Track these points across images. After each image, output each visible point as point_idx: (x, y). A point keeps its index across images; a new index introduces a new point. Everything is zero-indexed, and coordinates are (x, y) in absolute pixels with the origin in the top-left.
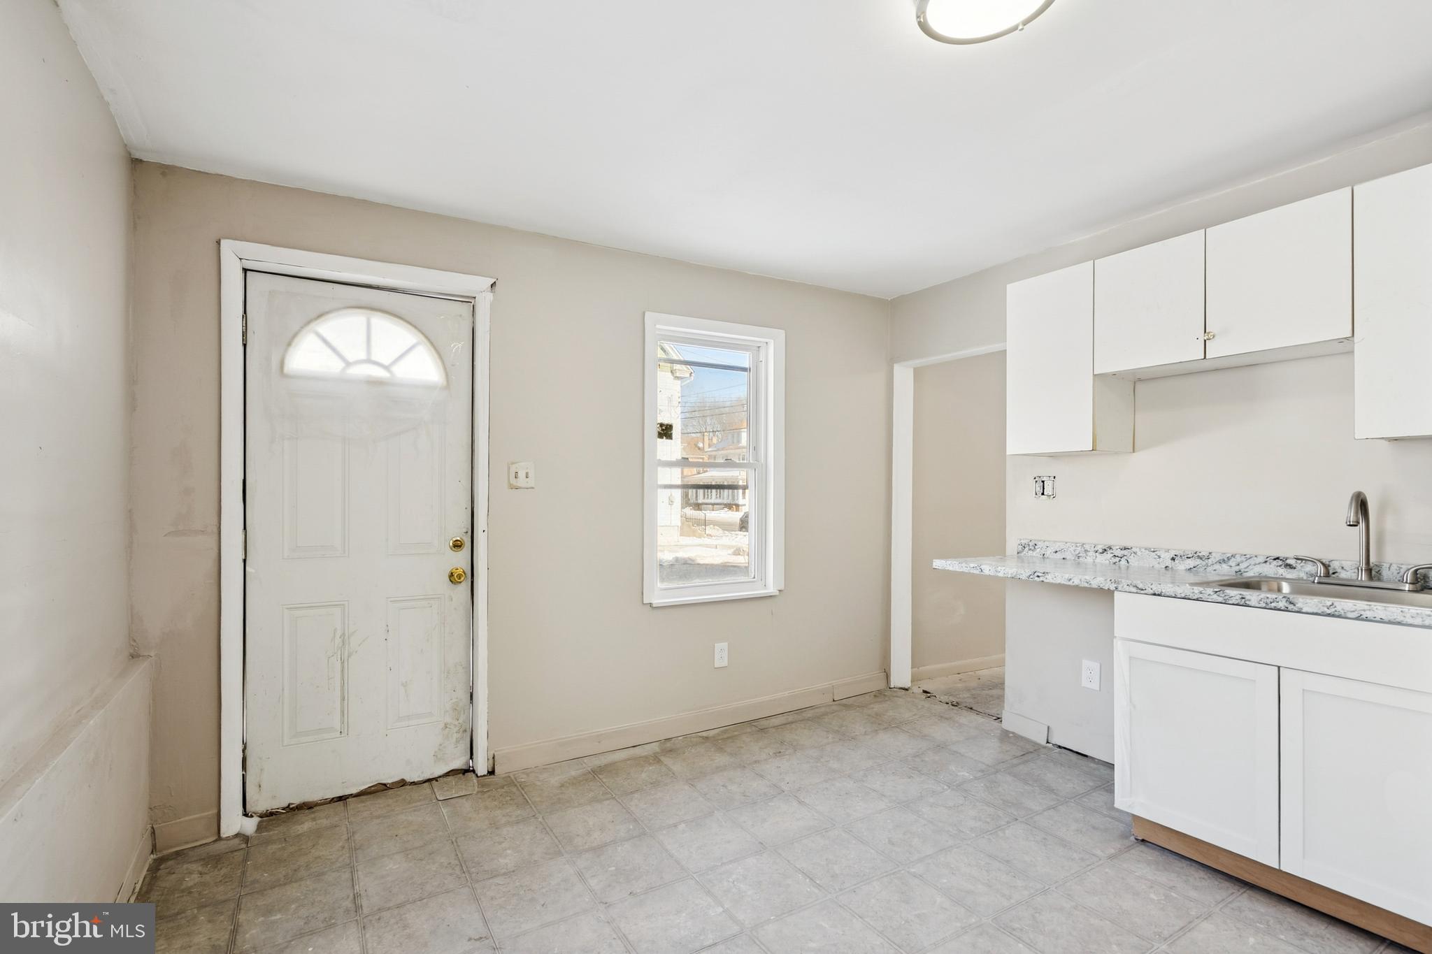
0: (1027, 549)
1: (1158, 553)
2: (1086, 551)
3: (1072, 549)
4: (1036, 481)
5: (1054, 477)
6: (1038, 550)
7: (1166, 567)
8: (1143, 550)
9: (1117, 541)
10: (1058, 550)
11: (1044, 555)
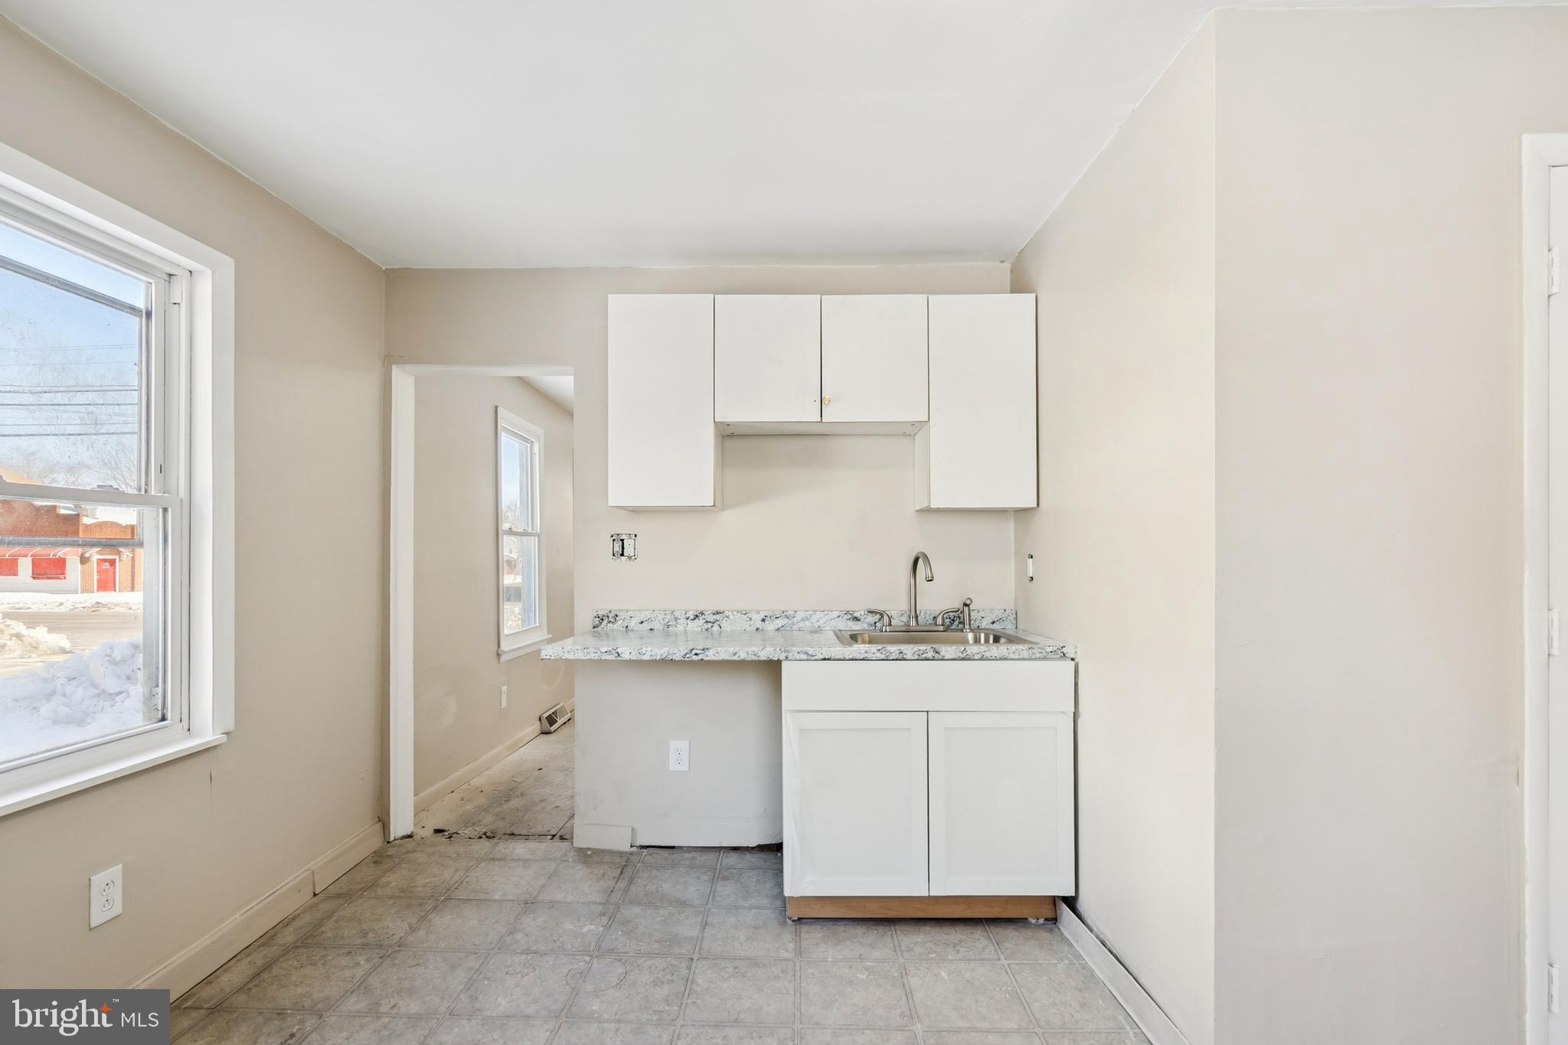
0: (605, 622)
1: (749, 615)
2: (676, 619)
3: (660, 617)
4: (614, 540)
5: (636, 536)
6: (620, 622)
7: (757, 629)
8: (735, 613)
9: (709, 606)
10: (644, 620)
11: (627, 627)
